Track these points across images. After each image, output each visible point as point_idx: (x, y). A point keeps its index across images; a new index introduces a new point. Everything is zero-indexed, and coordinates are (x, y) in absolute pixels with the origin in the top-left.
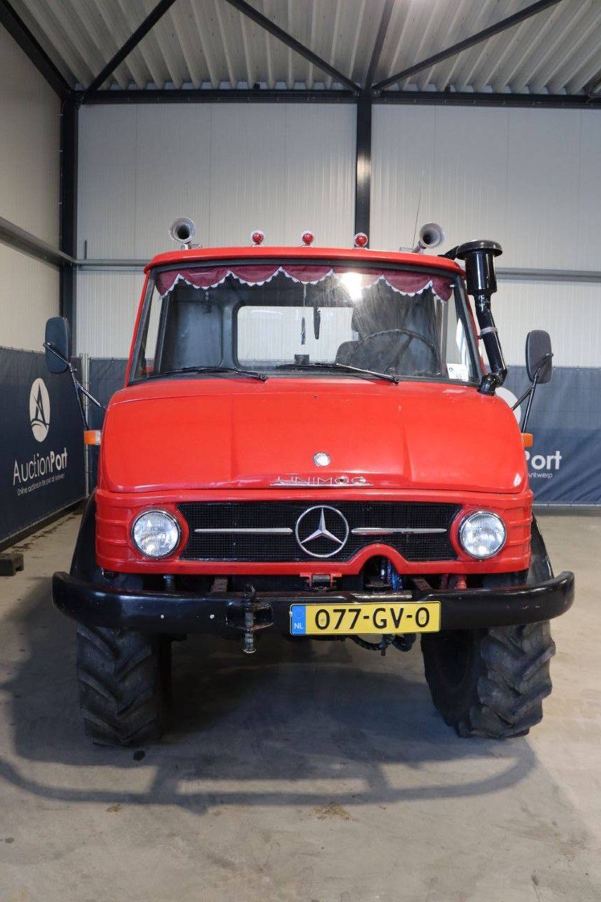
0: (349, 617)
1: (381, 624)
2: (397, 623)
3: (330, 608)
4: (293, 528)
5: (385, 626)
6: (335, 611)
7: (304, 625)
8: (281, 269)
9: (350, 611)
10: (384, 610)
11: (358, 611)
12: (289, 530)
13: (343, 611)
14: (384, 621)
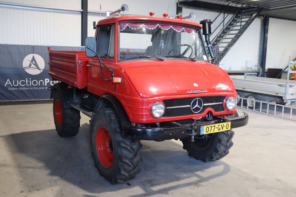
0: (213, 128)
1: (219, 129)
2: (222, 128)
3: (209, 126)
4: (190, 105)
5: (220, 130)
6: (210, 127)
7: (203, 132)
8: (158, 24)
9: (213, 126)
10: (220, 125)
11: (215, 126)
12: (189, 106)
13: (212, 127)
14: (220, 128)
